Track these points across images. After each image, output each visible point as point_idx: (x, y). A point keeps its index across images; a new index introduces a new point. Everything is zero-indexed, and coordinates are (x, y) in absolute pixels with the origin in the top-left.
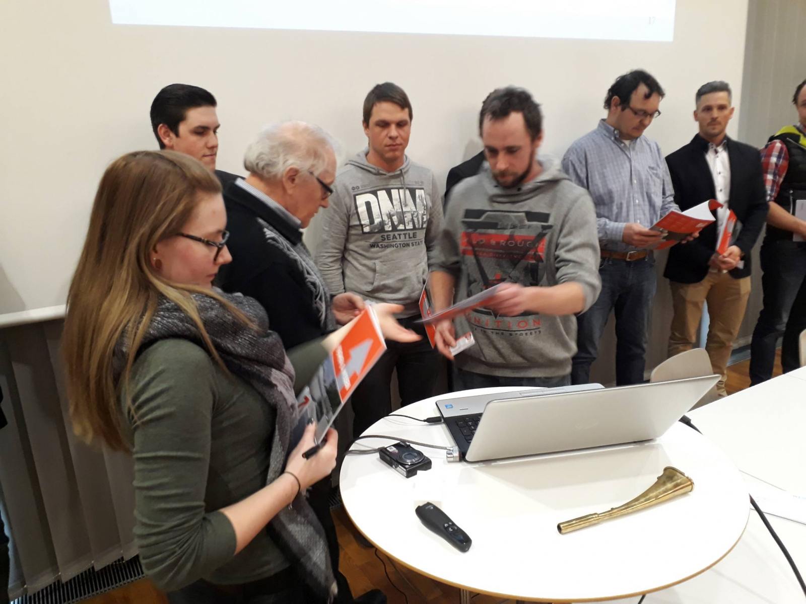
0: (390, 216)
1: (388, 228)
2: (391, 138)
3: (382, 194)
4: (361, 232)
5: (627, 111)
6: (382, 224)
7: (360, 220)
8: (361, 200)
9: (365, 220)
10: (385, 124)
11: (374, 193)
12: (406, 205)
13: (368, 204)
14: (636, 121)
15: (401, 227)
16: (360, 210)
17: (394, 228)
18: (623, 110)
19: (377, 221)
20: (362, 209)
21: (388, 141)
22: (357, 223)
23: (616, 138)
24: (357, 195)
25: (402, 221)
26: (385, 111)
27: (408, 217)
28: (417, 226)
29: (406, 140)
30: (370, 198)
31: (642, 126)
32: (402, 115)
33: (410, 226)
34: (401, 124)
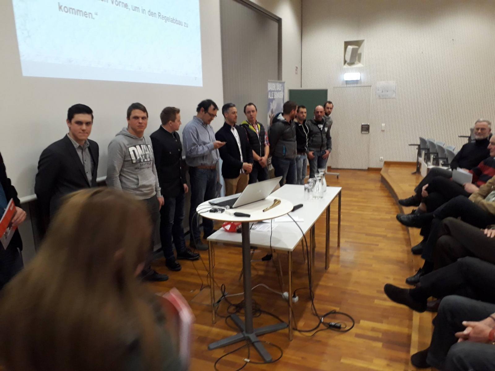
0: (142, 156)
1: (142, 161)
2: (140, 123)
3: (138, 147)
4: (131, 163)
5: (207, 114)
6: (140, 159)
7: (131, 157)
8: (131, 149)
9: (133, 158)
10: (136, 118)
11: (135, 146)
12: (147, 151)
13: (134, 151)
14: (210, 118)
15: (146, 160)
16: (131, 153)
17: (144, 161)
18: (205, 113)
19: (138, 158)
20: (132, 153)
21: (138, 124)
22: (130, 159)
23: (202, 124)
24: (130, 147)
25: (146, 158)
26: (137, 113)
27: (148, 156)
28: (151, 159)
29: (146, 124)
30: (134, 148)
31: (211, 119)
32: (144, 115)
33: (149, 160)
34: (143, 118)
